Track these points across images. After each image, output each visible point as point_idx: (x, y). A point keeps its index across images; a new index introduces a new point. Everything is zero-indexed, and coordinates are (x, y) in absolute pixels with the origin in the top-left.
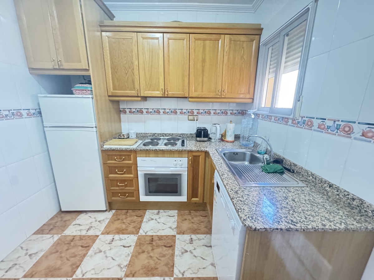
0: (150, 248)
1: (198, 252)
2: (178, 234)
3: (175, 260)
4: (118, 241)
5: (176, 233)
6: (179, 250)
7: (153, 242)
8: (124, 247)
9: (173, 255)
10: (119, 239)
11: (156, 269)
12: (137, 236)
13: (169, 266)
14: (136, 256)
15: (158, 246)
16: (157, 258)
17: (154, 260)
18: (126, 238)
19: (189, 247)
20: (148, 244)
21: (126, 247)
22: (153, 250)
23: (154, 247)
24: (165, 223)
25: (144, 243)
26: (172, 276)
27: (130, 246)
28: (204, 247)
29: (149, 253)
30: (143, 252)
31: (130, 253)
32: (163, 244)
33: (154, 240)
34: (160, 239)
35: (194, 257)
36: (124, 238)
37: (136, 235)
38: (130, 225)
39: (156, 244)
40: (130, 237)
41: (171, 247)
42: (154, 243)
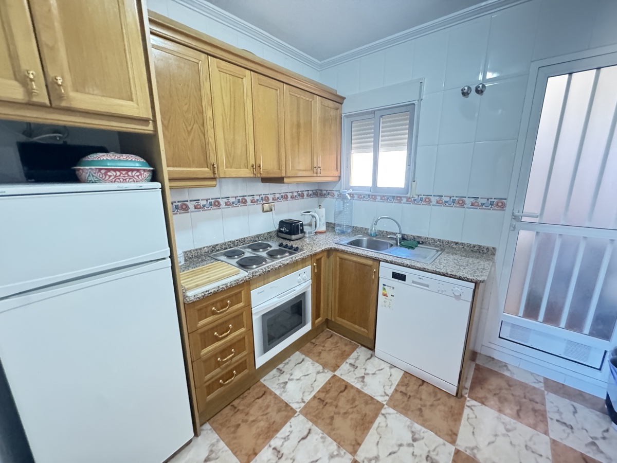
0: (332, 409)
1: (371, 370)
2: (334, 371)
3: (366, 392)
4: (286, 444)
5: (331, 372)
6: (357, 382)
7: (326, 401)
8: (303, 439)
9: (359, 391)
10: (283, 440)
11: (365, 416)
12: (298, 415)
13: (370, 402)
14: (333, 430)
15: (336, 399)
16: (352, 408)
17: (352, 413)
18: (291, 429)
19: (360, 372)
20: (323, 408)
21: (307, 435)
22: (336, 406)
23: (335, 403)
24: (306, 374)
25: (317, 411)
26: (384, 405)
27: (310, 430)
28: (368, 361)
29: (339, 413)
30: (332, 418)
31: (321, 435)
32: (337, 393)
33: (322, 399)
34: (327, 392)
35: (375, 375)
36: (287, 434)
37: (296, 415)
38: (269, 415)
39: (331, 399)
40: (292, 424)
41: (347, 386)
42: (328, 401)
